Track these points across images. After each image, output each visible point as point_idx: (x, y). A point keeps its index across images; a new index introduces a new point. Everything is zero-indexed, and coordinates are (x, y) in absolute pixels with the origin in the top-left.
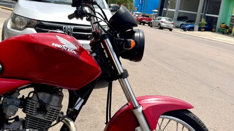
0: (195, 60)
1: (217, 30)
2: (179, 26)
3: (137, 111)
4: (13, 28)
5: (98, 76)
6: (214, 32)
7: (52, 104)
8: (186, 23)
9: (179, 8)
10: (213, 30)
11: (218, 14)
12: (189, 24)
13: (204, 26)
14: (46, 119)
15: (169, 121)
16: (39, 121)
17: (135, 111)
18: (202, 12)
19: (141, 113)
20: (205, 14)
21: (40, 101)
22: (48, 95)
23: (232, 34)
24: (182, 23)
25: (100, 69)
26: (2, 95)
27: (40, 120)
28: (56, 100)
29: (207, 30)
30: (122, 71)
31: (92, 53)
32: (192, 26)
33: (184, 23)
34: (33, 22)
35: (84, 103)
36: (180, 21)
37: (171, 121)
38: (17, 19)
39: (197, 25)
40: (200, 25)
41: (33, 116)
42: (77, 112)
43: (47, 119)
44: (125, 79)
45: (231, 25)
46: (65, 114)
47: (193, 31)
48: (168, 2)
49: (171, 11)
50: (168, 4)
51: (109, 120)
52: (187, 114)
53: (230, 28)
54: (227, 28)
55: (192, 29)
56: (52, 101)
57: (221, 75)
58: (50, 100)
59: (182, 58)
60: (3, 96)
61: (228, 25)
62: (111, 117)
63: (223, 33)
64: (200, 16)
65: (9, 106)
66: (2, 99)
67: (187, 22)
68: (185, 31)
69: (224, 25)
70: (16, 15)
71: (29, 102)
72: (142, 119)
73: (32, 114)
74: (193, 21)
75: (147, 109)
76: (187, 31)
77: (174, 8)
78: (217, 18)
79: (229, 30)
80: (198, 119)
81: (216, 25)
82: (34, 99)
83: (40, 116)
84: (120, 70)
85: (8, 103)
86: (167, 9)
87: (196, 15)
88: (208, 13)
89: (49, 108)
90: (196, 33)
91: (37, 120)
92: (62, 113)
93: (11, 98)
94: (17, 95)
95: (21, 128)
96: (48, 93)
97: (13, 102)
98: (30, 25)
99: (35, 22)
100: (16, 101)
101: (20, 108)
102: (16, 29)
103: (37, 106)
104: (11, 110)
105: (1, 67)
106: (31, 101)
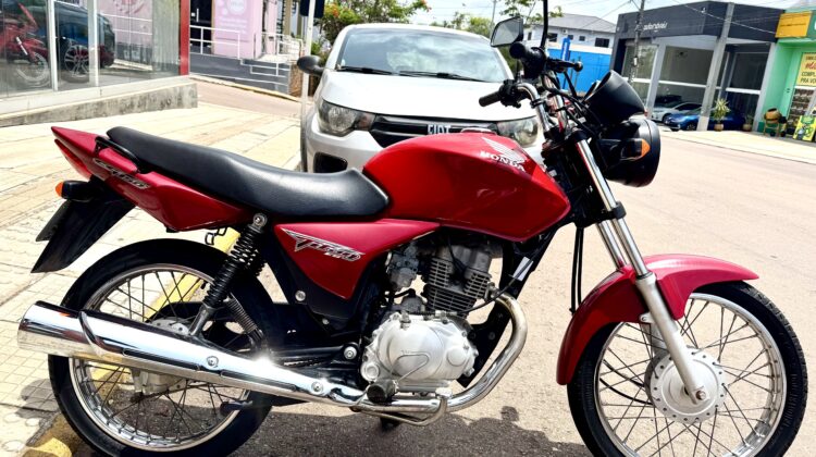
0: (712, 197)
1: (756, 126)
2: (660, 119)
3: (646, 282)
4: (324, 132)
5: (564, 214)
6: (749, 131)
7: (475, 267)
8: (678, 112)
9: (659, 75)
10: (746, 126)
11: (758, 86)
12: (686, 115)
13: (723, 118)
14: (467, 295)
15: (706, 305)
16: (455, 297)
17: (641, 283)
18: (718, 85)
19: (653, 286)
20: (725, 86)
21: (455, 261)
22: (467, 251)
23: (795, 136)
24: (666, 111)
25: (567, 200)
26: (388, 251)
27: (458, 296)
28: (483, 261)
29: (729, 126)
30: (614, 205)
31: (548, 170)
32: (692, 118)
33: (672, 111)
34: (365, 118)
35: (533, 269)
36: (663, 106)
37: (710, 304)
38: (333, 113)
39: (705, 115)
40: (712, 114)
41: (445, 288)
42: (519, 285)
44: (621, 221)
45: (791, 112)
46: (497, 286)
47: (695, 129)
48: (632, 60)
49: (641, 84)
50: (633, 65)
51: (577, 306)
52: (745, 290)
53: (791, 121)
54: (781, 120)
55: (692, 125)
56: (477, 263)
57: (778, 230)
58: (472, 259)
59: (680, 194)
60: (390, 252)
61: (785, 114)
62: (583, 298)
63: (773, 134)
64: (713, 92)
65: (402, 269)
66: (389, 256)
67: (680, 109)
68: (674, 130)
69: (774, 113)
70: (328, 105)
71: (437, 262)
72: (654, 298)
73: (443, 285)
74: (694, 107)
75: (667, 278)
76: (681, 132)
77: (648, 75)
78: (757, 96)
79: (788, 126)
80: (767, 301)
81: (753, 115)
82: (443, 258)
83: (455, 289)
84: (610, 204)
85: (398, 264)
86: (630, 76)
87: (704, 90)
88: (732, 86)
89: (472, 274)
90: (702, 135)
91: (451, 296)
92: (493, 285)
93: (402, 255)
94: (412, 250)
95: (423, 309)
96: (467, 247)
97: (406, 263)
98: (360, 125)
99: (371, 118)
100: (412, 261)
101: (418, 273)
102: (330, 133)
103: (450, 270)
104: (404, 275)
105: (386, 198)
106: (439, 261)
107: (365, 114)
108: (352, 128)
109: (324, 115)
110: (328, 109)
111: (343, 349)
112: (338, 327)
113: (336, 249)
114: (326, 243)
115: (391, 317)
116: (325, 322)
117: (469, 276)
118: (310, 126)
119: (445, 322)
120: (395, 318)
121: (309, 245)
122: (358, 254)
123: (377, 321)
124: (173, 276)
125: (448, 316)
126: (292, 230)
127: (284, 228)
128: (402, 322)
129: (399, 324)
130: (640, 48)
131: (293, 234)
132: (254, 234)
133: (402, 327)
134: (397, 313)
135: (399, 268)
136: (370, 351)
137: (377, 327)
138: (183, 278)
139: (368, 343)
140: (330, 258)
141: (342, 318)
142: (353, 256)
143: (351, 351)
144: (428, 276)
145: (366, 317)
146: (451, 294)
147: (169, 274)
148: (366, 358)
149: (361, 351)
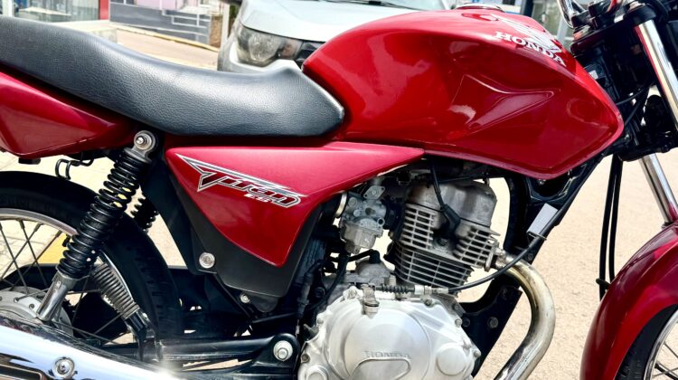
4: (244, 62)
5: (616, 137)
7: (474, 217)
14: (461, 261)
16: (442, 264)
21: (444, 210)
22: (460, 195)
26: (341, 192)
27: (446, 263)
38: (254, 40)
41: (426, 249)
43: (464, 259)
56: (476, 212)
58: (468, 206)
60: (344, 193)
65: (362, 221)
66: (344, 200)
70: (247, 31)
71: (414, 211)
73: (424, 246)
82: (425, 204)
83: (442, 252)
85: (356, 213)
89: (468, 229)
91: (437, 263)
92: (497, 244)
93: (362, 199)
94: (376, 191)
95: (393, 282)
96: (459, 187)
97: (368, 211)
98: (284, 53)
99: (297, 46)
100: (375, 208)
101: (385, 227)
102: (250, 63)
103: (434, 222)
104: (365, 230)
105: (340, 109)
106: (418, 209)
107: (290, 41)
108: (276, 57)
109: (243, 45)
110: (248, 36)
111: (273, 343)
112: (264, 308)
113: (262, 188)
114: (246, 178)
115: (346, 293)
116: (244, 299)
117: (463, 231)
118: (228, 56)
119: (428, 304)
120: (351, 296)
121: (220, 181)
122: (297, 196)
123: (321, 299)
124: (23, 227)
125: (435, 294)
126: (194, 158)
127: (182, 154)
128: (365, 304)
129: (359, 307)
130: (548, 5)
131: (195, 163)
132: (135, 163)
133: (364, 312)
134: (354, 288)
135: (357, 219)
136: (313, 348)
137: (323, 309)
138: (36, 230)
139: (310, 335)
140: (253, 202)
141: (269, 296)
142: (290, 200)
143: (283, 349)
144: (401, 232)
145: (307, 293)
146: (435, 259)
147: (18, 223)
148: (307, 359)
149: (299, 347)
